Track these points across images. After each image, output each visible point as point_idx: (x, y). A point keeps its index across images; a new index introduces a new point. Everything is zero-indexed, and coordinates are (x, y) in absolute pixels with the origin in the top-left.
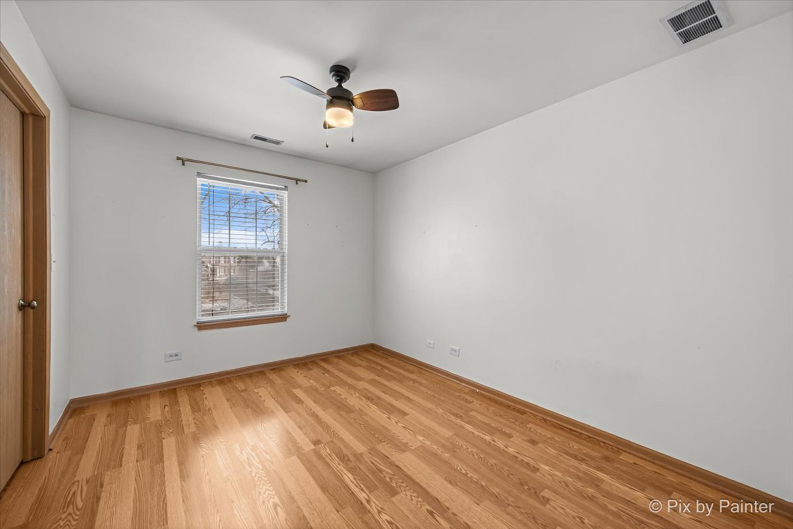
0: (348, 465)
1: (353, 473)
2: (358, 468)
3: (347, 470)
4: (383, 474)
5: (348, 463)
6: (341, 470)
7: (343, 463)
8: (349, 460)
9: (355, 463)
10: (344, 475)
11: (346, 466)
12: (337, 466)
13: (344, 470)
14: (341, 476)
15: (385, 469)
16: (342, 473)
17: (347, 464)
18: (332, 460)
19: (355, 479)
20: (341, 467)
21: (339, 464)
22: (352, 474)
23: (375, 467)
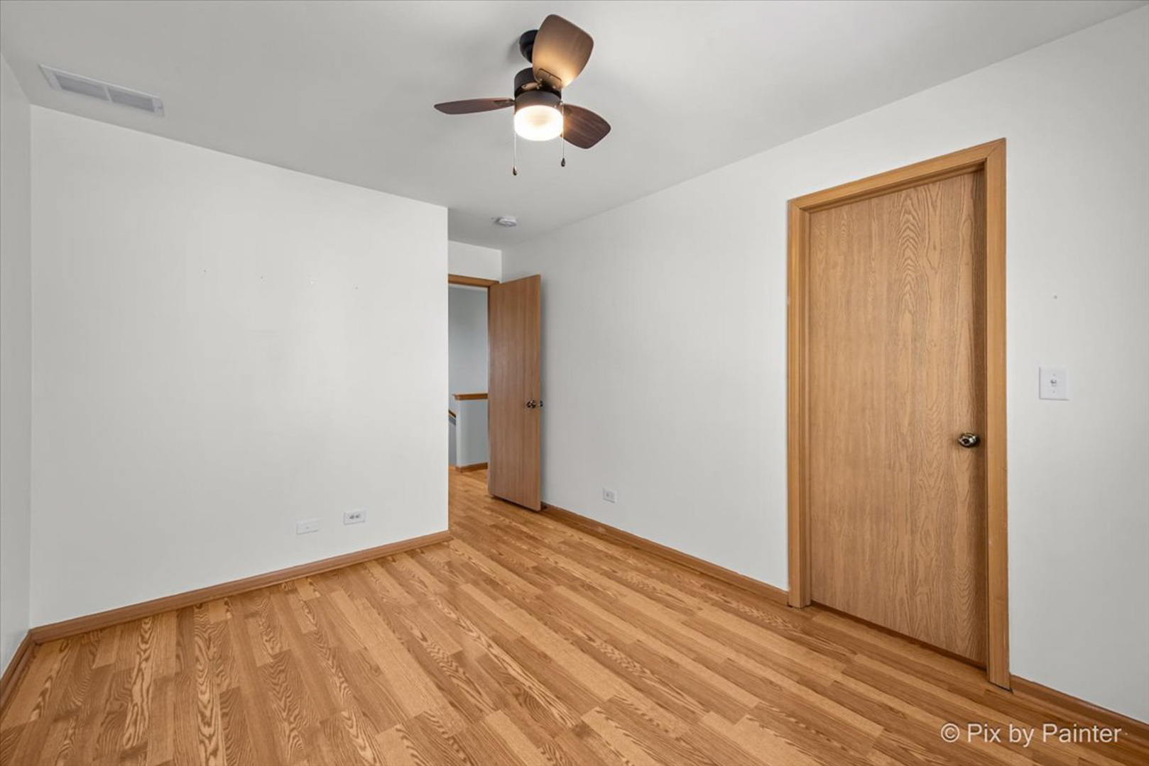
0: (517, 688)
1: (508, 676)
2: (502, 683)
3: (518, 681)
4: (466, 677)
5: (517, 691)
6: (526, 679)
7: (525, 690)
8: (517, 696)
9: (507, 693)
10: (522, 673)
11: (519, 687)
12: (534, 685)
13: (522, 680)
14: (526, 672)
15: (460, 683)
16: (524, 675)
17: (520, 689)
18: (544, 696)
19: (506, 668)
20: (527, 684)
21: (530, 688)
22: (510, 675)
23: (475, 687)
